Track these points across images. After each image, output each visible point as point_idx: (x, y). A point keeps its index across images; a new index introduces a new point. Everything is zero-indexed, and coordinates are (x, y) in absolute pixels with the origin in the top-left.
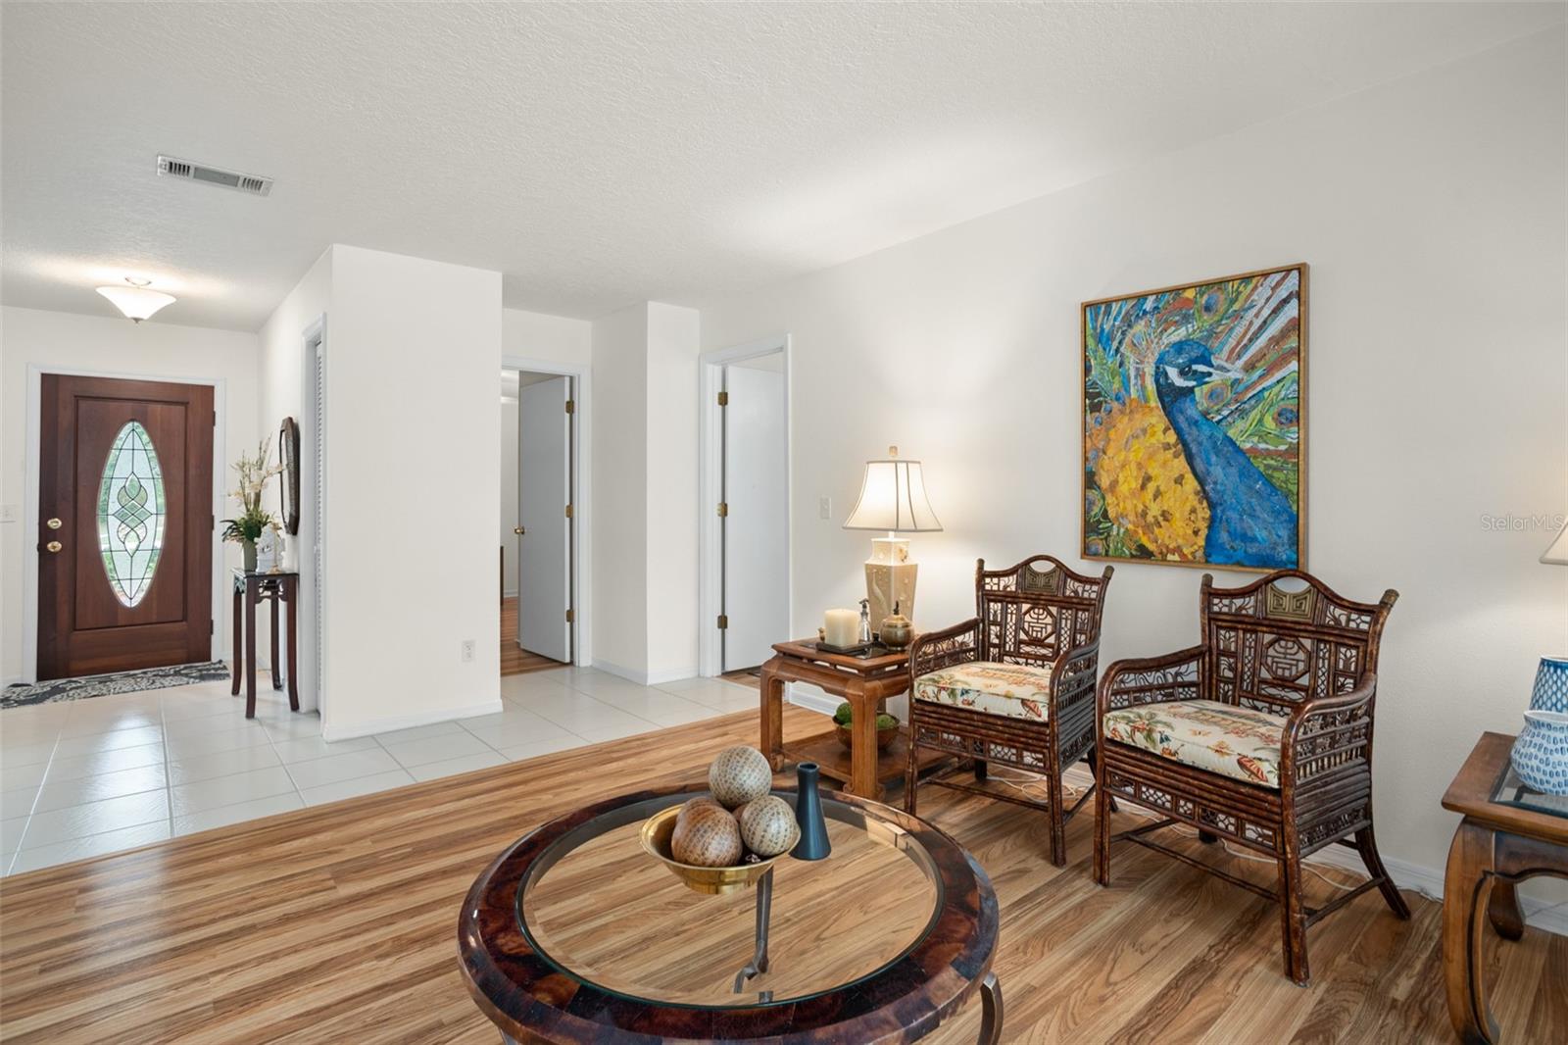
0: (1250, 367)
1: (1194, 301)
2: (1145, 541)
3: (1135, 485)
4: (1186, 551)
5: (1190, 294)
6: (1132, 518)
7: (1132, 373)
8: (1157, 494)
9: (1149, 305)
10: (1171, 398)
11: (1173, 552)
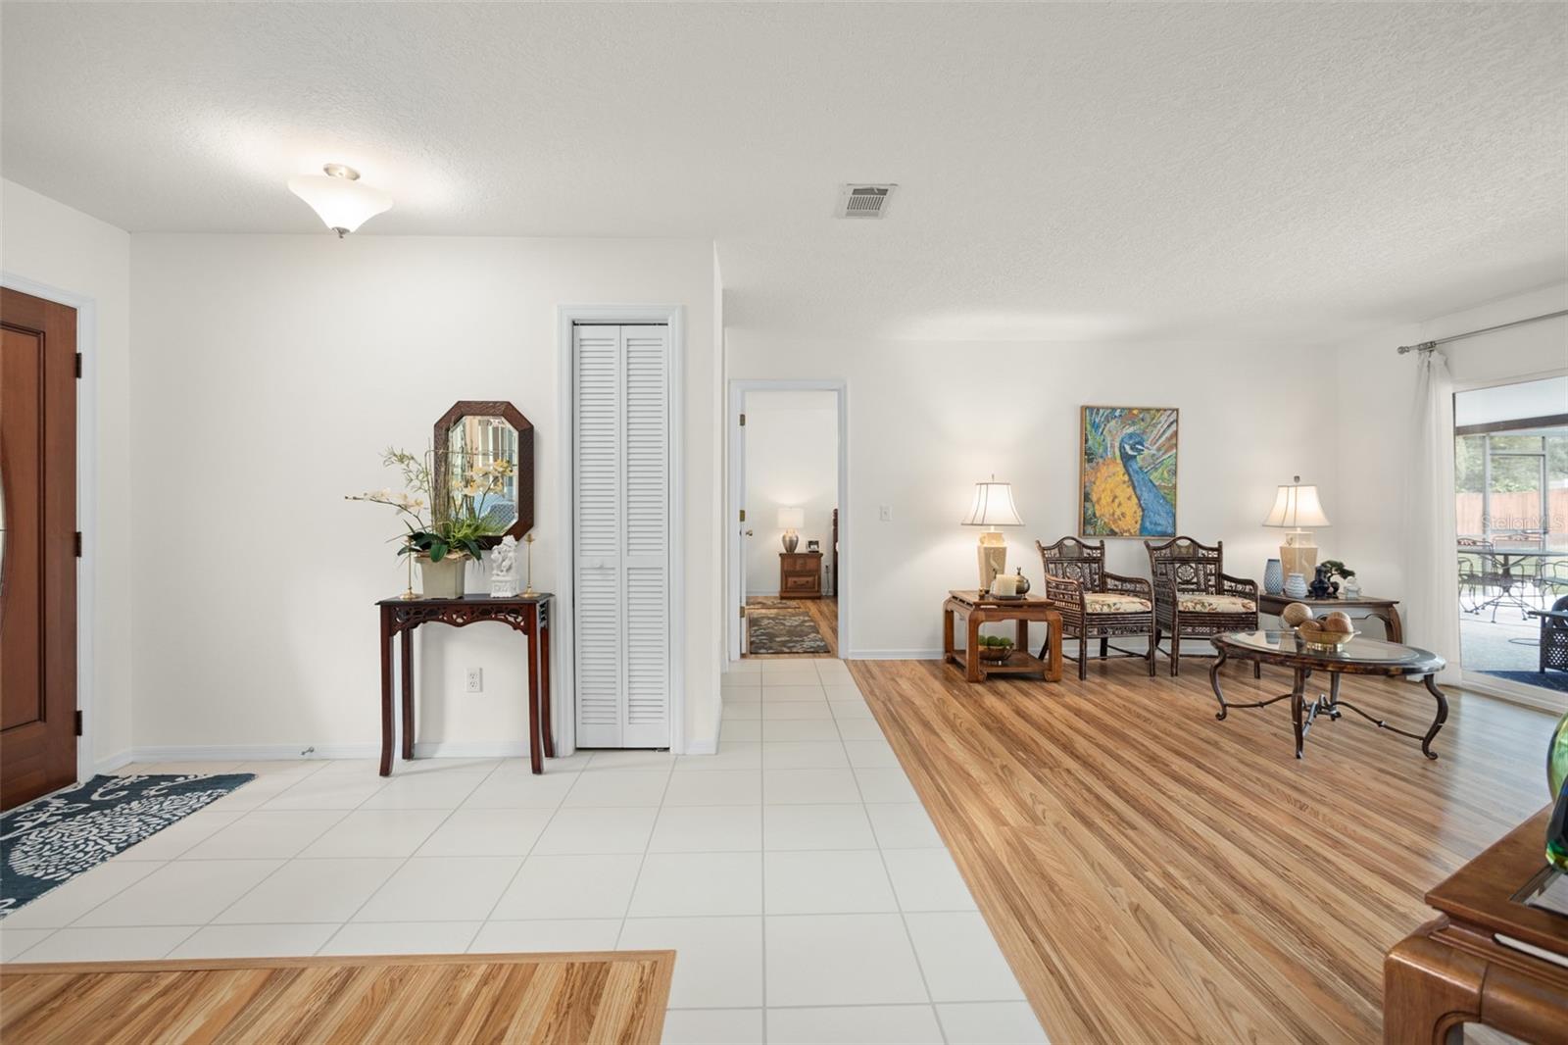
0: (1159, 449)
1: (1137, 416)
2: (1113, 527)
3: (1109, 500)
4: (1132, 531)
5: (1135, 412)
6: (1108, 516)
7: (1109, 445)
8: (1120, 504)
9: (1117, 413)
10: (1126, 459)
11: (1126, 532)
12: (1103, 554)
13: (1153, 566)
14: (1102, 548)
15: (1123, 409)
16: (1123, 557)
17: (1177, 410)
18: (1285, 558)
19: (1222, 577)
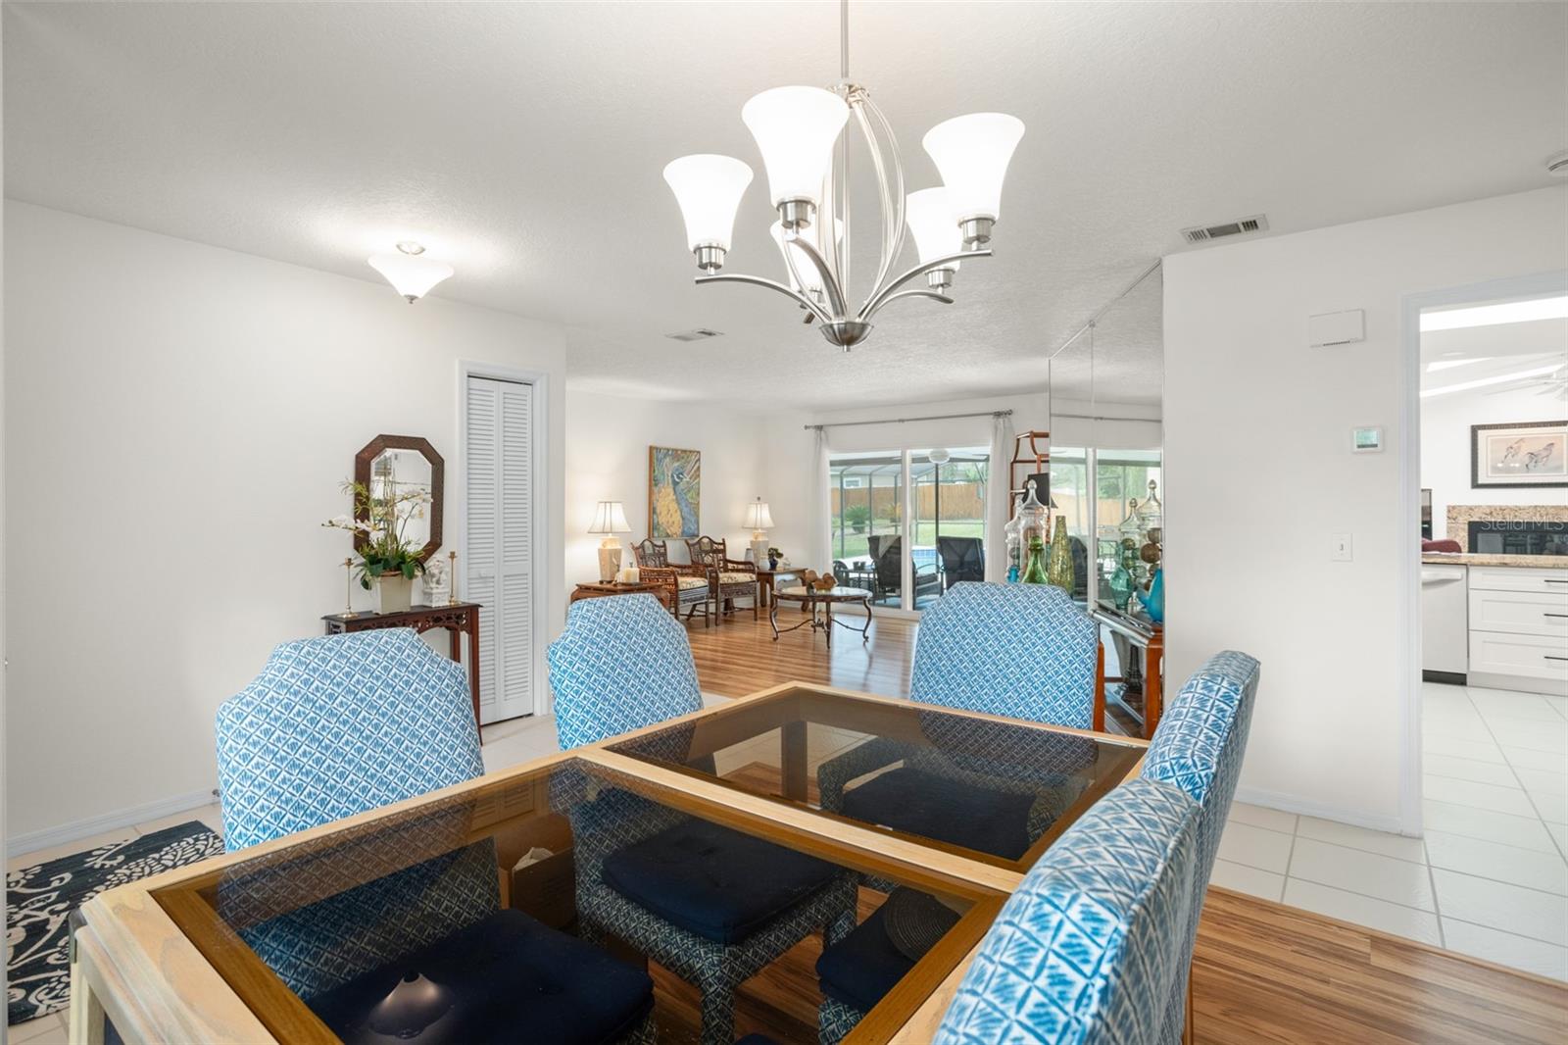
0: (691, 478)
1: (680, 455)
2: (668, 531)
3: (666, 512)
4: (677, 533)
5: (680, 452)
6: (665, 523)
7: (666, 475)
8: (671, 516)
9: (670, 453)
11: (675, 534)
12: (665, 550)
13: (692, 557)
14: (664, 546)
15: (673, 450)
16: (676, 552)
17: (699, 452)
18: (754, 547)
19: (727, 561)
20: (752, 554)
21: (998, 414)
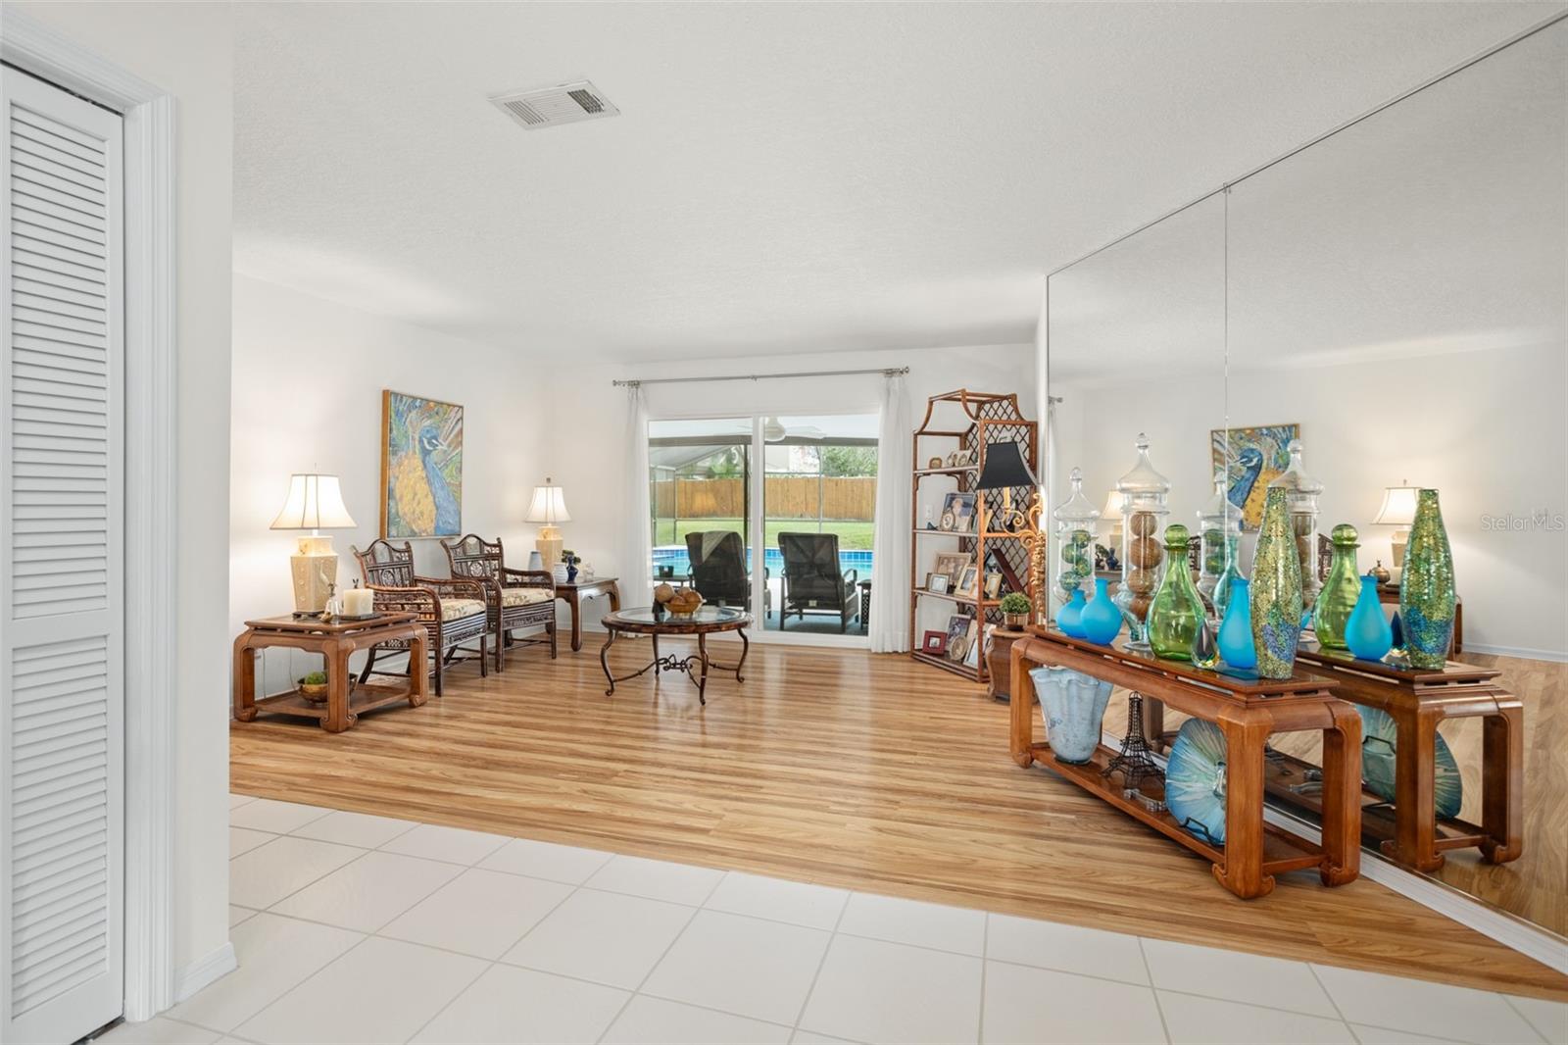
0: (449, 446)
1: (433, 408)
2: (414, 527)
3: (410, 496)
4: (429, 530)
5: (432, 404)
6: (409, 515)
8: (419, 503)
9: (418, 404)
10: (426, 453)
11: (424, 532)
12: (411, 557)
13: (452, 567)
14: (408, 550)
15: (422, 399)
16: (427, 562)
17: (461, 407)
18: (541, 550)
19: (505, 571)
20: (539, 559)
21: (890, 373)
